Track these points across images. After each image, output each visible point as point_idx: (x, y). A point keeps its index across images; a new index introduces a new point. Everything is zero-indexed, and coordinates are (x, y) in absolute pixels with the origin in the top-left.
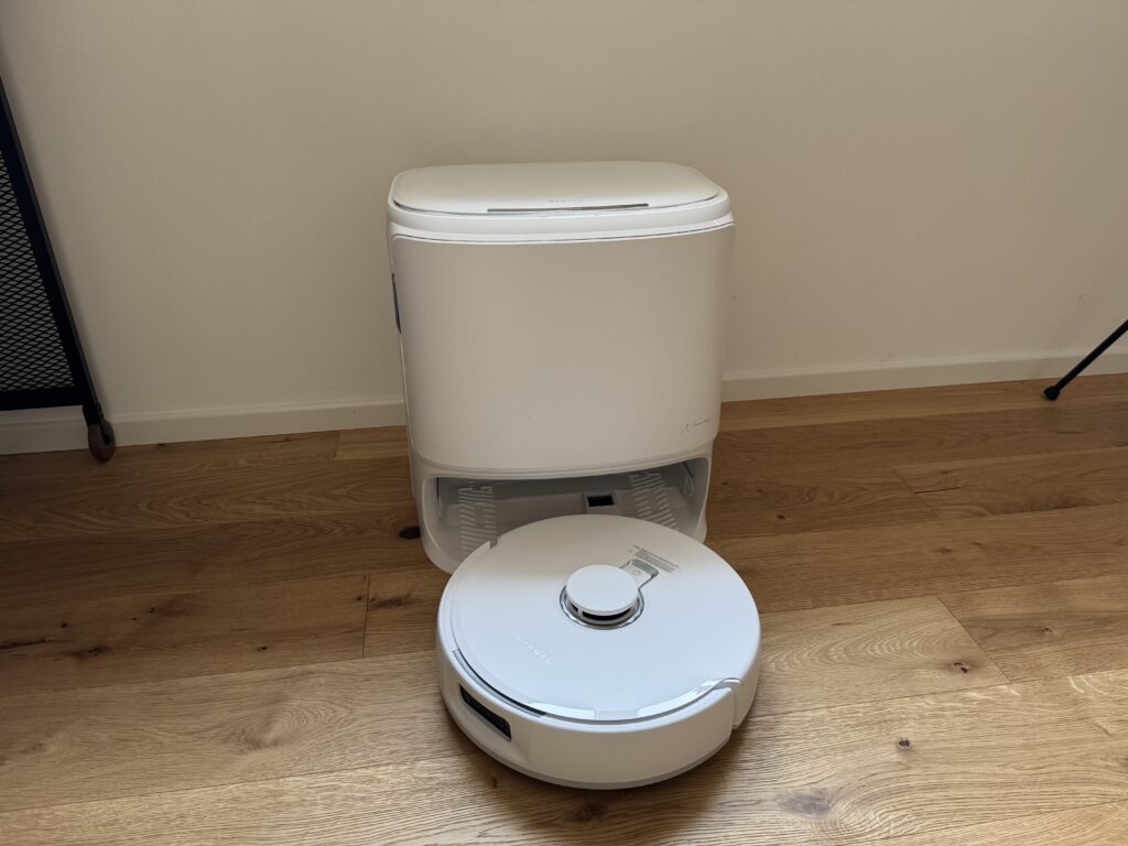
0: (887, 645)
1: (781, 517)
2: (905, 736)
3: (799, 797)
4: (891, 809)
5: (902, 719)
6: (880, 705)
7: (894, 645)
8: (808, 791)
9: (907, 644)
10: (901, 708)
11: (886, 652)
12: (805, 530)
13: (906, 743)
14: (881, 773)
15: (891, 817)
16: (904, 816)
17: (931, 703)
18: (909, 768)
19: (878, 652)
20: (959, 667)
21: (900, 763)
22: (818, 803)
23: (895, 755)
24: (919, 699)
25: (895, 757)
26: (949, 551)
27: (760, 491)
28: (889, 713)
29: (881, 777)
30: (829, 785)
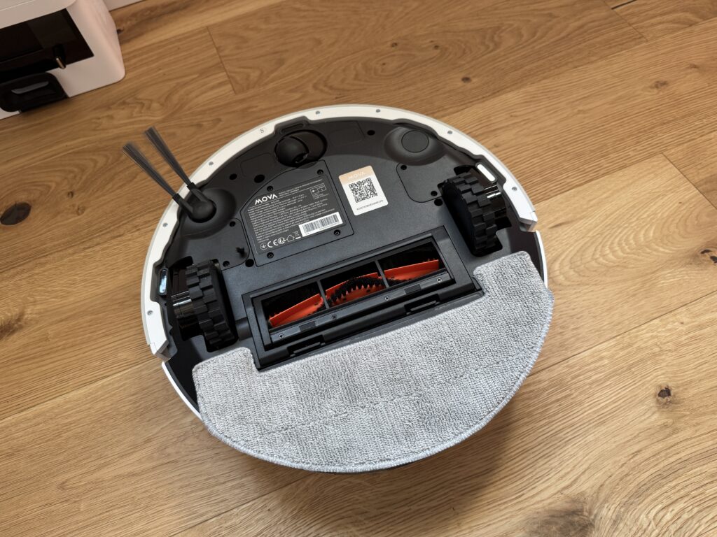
0: (619, 244)
1: (466, 79)
2: (663, 381)
3: (553, 516)
4: (666, 502)
5: (655, 355)
6: (626, 340)
7: (627, 240)
8: (560, 504)
9: (641, 235)
10: (653, 337)
11: (620, 253)
12: (496, 93)
13: (665, 392)
14: (645, 448)
15: (669, 516)
16: (683, 510)
17: (685, 320)
18: (676, 431)
19: (611, 256)
20: (708, 255)
21: (665, 426)
22: (576, 519)
23: (656, 416)
24: (670, 317)
25: (657, 418)
26: (665, 83)
27: (436, 47)
28: (639, 349)
29: (646, 454)
30: (586, 486)
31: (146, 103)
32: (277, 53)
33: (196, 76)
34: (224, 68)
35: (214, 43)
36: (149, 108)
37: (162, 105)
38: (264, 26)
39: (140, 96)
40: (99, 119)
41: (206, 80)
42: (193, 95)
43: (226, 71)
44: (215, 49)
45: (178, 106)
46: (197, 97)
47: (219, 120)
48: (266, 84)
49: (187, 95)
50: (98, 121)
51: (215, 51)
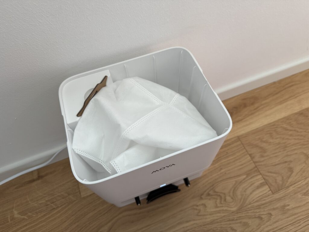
31: (223, 196)
32: (286, 162)
33: (245, 176)
34: (259, 172)
35: (247, 151)
36: (225, 200)
37: (232, 198)
38: (271, 141)
39: (217, 190)
40: (197, 206)
41: (252, 180)
42: (248, 192)
43: (261, 174)
44: (248, 156)
45: (242, 200)
46: (251, 193)
47: (271, 215)
48: (288, 187)
49: (245, 191)
50: (197, 208)
51: (249, 158)
